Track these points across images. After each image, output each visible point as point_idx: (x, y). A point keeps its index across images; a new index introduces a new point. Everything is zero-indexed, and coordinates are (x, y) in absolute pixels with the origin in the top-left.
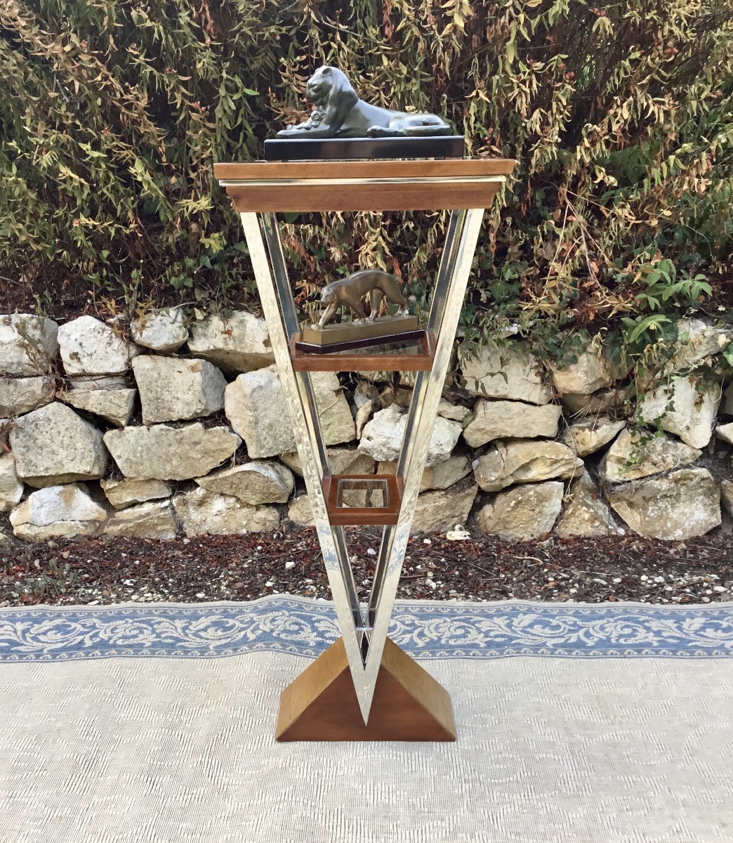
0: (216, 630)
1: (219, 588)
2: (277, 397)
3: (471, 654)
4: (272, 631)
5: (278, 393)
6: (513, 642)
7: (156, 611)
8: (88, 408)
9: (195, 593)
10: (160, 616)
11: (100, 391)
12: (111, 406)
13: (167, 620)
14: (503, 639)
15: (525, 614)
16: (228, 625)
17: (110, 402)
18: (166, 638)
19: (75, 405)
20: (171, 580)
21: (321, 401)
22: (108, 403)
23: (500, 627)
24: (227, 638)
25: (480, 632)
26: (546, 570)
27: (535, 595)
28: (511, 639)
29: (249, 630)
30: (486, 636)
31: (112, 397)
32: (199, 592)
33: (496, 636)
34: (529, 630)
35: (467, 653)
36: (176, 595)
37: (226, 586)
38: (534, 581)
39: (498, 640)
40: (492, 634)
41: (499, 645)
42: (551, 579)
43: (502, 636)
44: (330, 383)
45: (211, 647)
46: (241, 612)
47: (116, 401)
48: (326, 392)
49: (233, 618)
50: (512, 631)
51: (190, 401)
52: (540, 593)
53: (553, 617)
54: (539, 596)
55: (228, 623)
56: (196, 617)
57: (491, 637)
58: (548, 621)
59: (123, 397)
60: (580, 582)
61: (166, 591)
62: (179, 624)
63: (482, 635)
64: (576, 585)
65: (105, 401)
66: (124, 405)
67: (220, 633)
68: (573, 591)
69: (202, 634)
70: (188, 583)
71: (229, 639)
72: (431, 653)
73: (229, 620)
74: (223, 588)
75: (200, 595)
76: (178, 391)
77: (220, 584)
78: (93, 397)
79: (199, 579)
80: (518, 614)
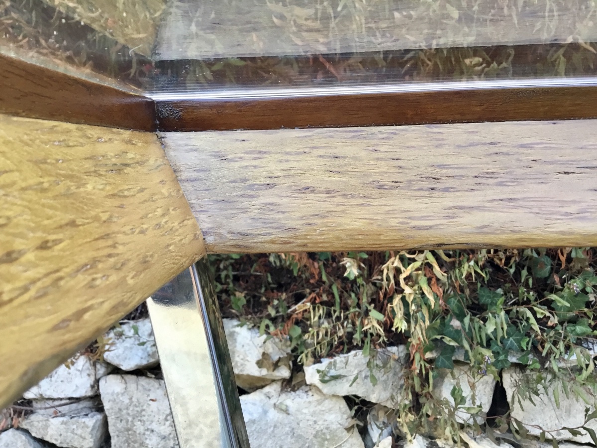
2: (273, 431)
5: (275, 426)
8: (47, 439)
11: (61, 419)
12: (73, 438)
17: (73, 432)
19: (33, 434)
21: (328, 437)
22: (69, 434)
31: (75, 427)
44: (339, 415)
47: (79, 432)
48: (334, 427)
51: (167, 434)
59: (88, 427)
65: (67, 432)
66: (88, 437)
76: (152, 422)
78: (52, 426)
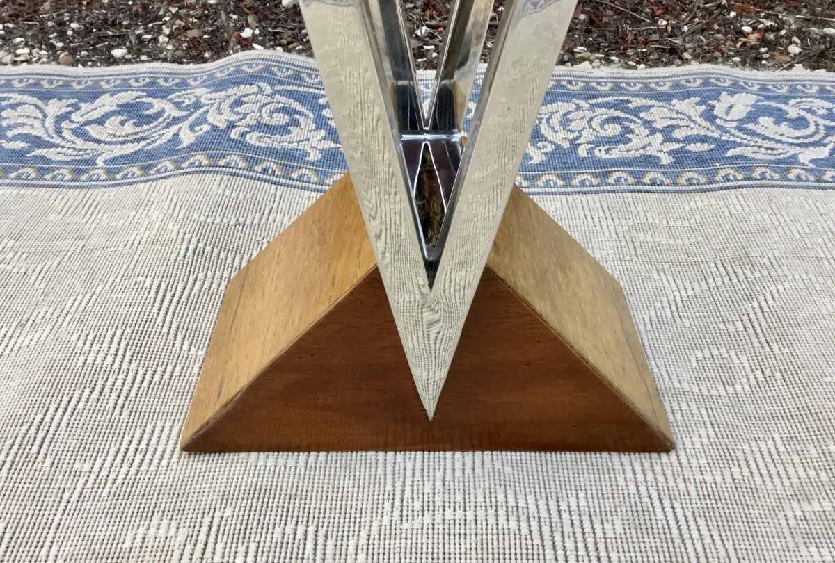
0: (122, 123)
1: (155, 40)
3: (646, 180)
4: (231, 126)
6: (730, 153)
7: (21, 81)
9: (111, 48)
10: (22, 92)
13: (35, 100)
14: (706, 147)
15: (732, 93)
16: (150, 112)
18: (15, 138)
20: (74, 25)
23: (690, 119)
24: (138, 140)
25: (653, 131)
26: (733, 14)
27: (729, 57)
28: (723, 146)
29: (187, 123)
30: (667, 139)
32: (118, 46)
33: (689, 140)
34: (751, 126)
35: (639, 178)
36: (73, 52)
37: (169, 36)
38: (719, 32)
39: (694, 147)
40: (679, 134)
41: (700, 160)
42: (747, 29)
43: (704, 140)
45: (100, 161)
46: (183, 85)
49: (163, 97)
50: (719, 127)
52: (738, 53)
53: (785, 100)
54: (737, 59)
55: (151, 106)
56: (93, 95)
57: (678, 141)
58: (780, 110)
60: (799, 33)
61: (60, 45)
62: (54, 108)
63: (659, 137)
64: (795, 39)
67: (129, 128)
68: (794, 49)
69: (93, 131)
70: (103, 31)
71: (143, 143)
72: (561, 177)
73: (155, 101)
74: (162, 39)
75: (117, 53)
77: (160, 31)
79: (125, 23)
80: (719, 92)
